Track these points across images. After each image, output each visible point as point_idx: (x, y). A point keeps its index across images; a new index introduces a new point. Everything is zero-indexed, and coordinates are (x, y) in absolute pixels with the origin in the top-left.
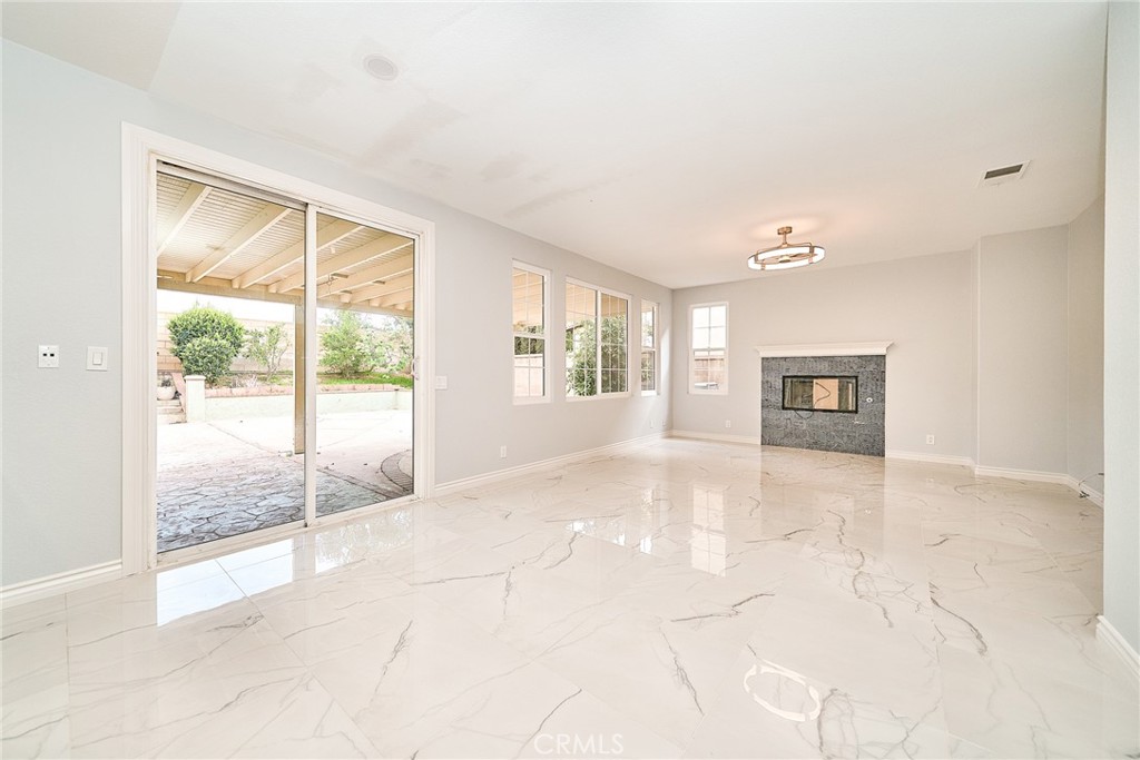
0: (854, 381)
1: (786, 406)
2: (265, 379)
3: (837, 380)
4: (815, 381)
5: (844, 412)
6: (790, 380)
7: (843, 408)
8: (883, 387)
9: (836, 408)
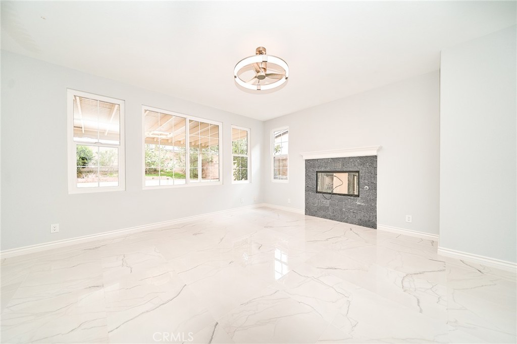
0: (357, 174)
1: (319, 190)
2: (106, 174)
3: (347, 174)
4: (334, 174)
5: (351, 195)
6: (320, 174)
7: (351, 193)
8: (375, 178)
9: (346, 193)
